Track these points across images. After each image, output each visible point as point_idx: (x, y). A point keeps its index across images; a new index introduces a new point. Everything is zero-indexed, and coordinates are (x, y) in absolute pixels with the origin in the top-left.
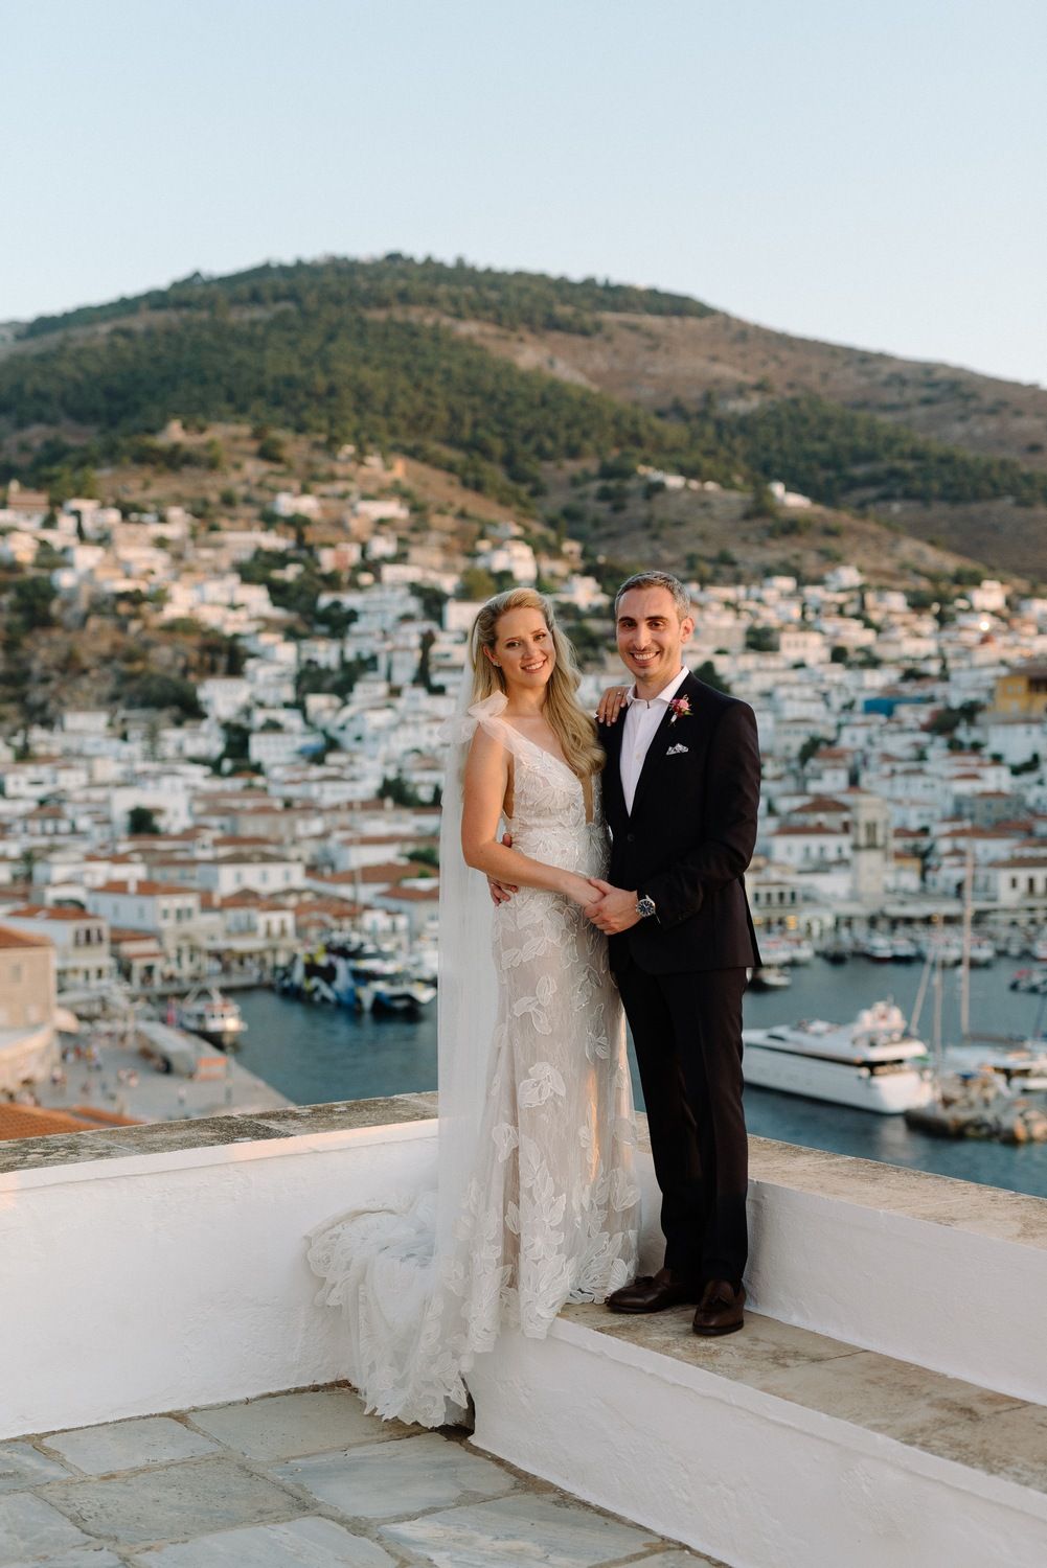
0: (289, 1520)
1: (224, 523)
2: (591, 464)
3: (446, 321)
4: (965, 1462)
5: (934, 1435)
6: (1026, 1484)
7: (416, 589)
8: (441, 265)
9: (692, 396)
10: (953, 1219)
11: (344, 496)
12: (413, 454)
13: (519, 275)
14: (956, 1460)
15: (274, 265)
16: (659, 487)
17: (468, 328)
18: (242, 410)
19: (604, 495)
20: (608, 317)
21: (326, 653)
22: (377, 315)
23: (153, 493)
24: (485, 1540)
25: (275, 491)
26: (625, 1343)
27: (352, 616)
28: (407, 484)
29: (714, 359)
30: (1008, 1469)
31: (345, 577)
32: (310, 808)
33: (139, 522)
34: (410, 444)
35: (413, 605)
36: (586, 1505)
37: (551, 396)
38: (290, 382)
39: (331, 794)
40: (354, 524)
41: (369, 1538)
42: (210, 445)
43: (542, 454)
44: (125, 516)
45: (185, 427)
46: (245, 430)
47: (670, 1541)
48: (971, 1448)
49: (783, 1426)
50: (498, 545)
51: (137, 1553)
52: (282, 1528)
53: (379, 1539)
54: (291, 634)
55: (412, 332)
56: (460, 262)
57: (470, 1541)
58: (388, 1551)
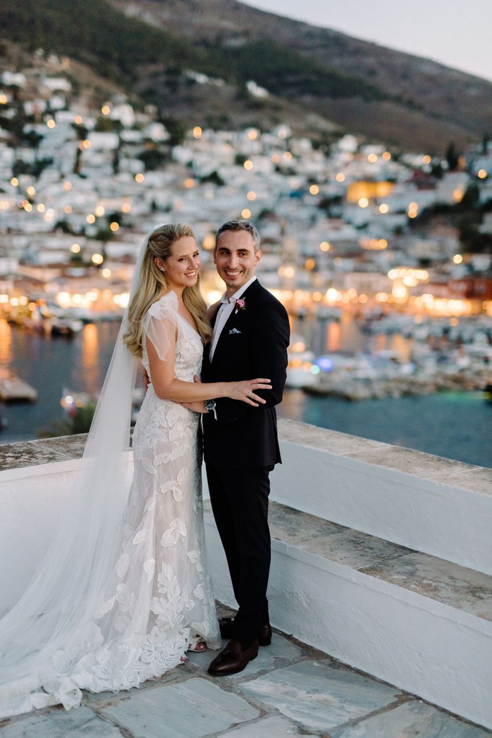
0: (184, 681)
7: (74, 126)
9: (212, 36)
11: (37, 76)
12: (74, 56)
16: (192, 82)
19: (168, 84)
21: (28, 155)
24: (302, 694)
25: (2, 71)
27: (41, 138)
28: (70, 72)
29: (223, 18)
31: (38, 117)
32: (20, 232)
34: (72, 51)
35: (73, 134)
36: (348, 667)
37: (141, 30)
39: (30, 227)
40: (43, 91)
41: (235, 693)
43: (137, 61)
47: (408, 694)
50: (115, 105)
51: (103, 707)
52: (181, 686)
53: (241, 694)
54: (10, 144)
57: (294, 695)
58: (250, 703)
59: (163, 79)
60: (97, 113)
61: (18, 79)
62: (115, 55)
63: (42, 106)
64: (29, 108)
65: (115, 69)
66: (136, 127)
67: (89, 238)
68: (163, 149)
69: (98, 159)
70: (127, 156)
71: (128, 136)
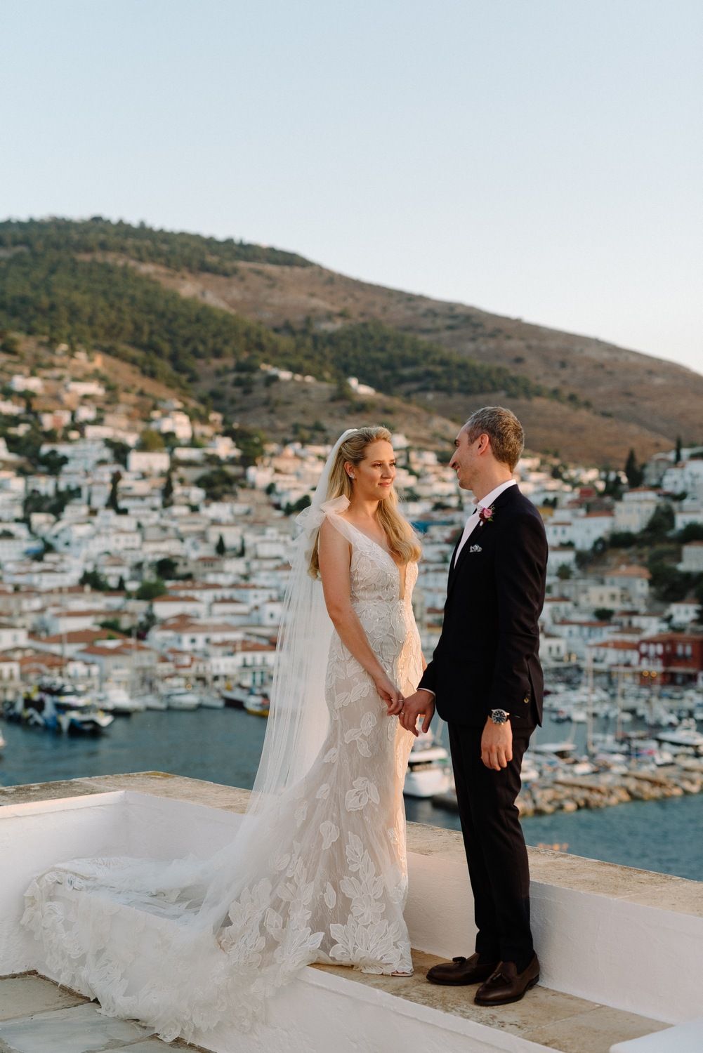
2: (230, 362)
3: (132, 263)
4: (431, 1005)
5: (413, 989)
6: (468, 1018)
7: (109, 443)
8: (129, 226)
9: (297, 319)
10: (430, 851)
11: (60, 379)
12: (108, 351)
13: (182, 234)
14: (425, 1004)
15: (14, 221)
16: (274, 379)
17: (147, 269)
19: (238, 383)
20: (242, 264)
21: (45, 485)
22: (85, 258)
25: (11, 374)
27: (65, 460)
28: (104, 371)
29: (312, 295)
30: (458, 1009)
31: (60, 434)
32: (32, 591)
34: (106, 344)
35: (107, 454)
36: (192, 1046)
37: (203, 316)
38: (24, 300)
39: (47, 582)
40: (66, 398)
43: (196, 354)
48: (435, 997)
49: (318, 987)
50: (166, 414)
54: (21, 472)
55: (109, 270)
56: (142, 225)
59: (232, 377)
60: (141, 426)
61: (34, 384)
62: (166, 348)
63: (66, 418)
64: (48, 422)
65: (165, 366)
66: (193, 443)
67: (129, 596)
68: (232, 470)
69: (142, 487)
70: (182, 481)
71: (183, 454)
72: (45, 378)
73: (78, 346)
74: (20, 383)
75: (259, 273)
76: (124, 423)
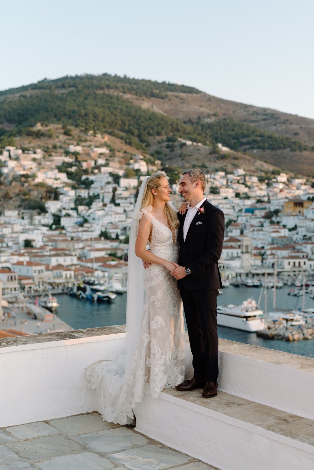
0: (81, 453)
1: (53, 154)
2: (164, 137)
3: (121, 94)
4: (285, 435)
5: (276, 427)
6: (304, 442)
7: (111, 174)
8: (119, 77)
9: (194, 117)
10: (280, 363)
11: (90, 146)
12: (110, 134)
13: (143, 80)
14: (282, 434)
15: (69, 76)
16: (184, 144)
17: (127, 96)
18: (59, 120)
19: (168, 147)
20: (169, 93)
21: (84, 193)
22: (101, 92)
23: (32, 145)
24: (140, 459)
25: (69, 144)
26: (182, 400)
27: (92, 182)
28: (109, 143)
29: (201, 106)
30: (298, 437)
31: (90, 171)
32: (79, 240)
33: (28, 153)
34: (110, 131)
35: (110, 179)
36: (170, 448)
37: (152, 117)
38: (74, 112)
39: (85, 236)
40: (92, 154)
41: (105, 458)
42: (49, 130)
43: (149, 134)
44: (23, 152)
45: (42, 125)
46: (60, 126)
47: (195, 459)
48: (286, 431)
49: (230, 424)
50: (136, 161)
51: (36, 463)
52: (79, 455)
53: (108, 459)
54: (74, 188)
55: (111, 97)
56: (125, 76)
57: (136, 459)
58: (111, 462)
59: (165, 144)
60: (125, 167)
61: (79, 149)
62: (136, 132)
63: (92, 164)
64: (85, 165)
65: (135, 140)
67: (121, 242)
69: (126, 194)
72: (83, 146)
73: (97, 132)
74: (72, 148)
75: (177, 97)
76: (118, 165)
